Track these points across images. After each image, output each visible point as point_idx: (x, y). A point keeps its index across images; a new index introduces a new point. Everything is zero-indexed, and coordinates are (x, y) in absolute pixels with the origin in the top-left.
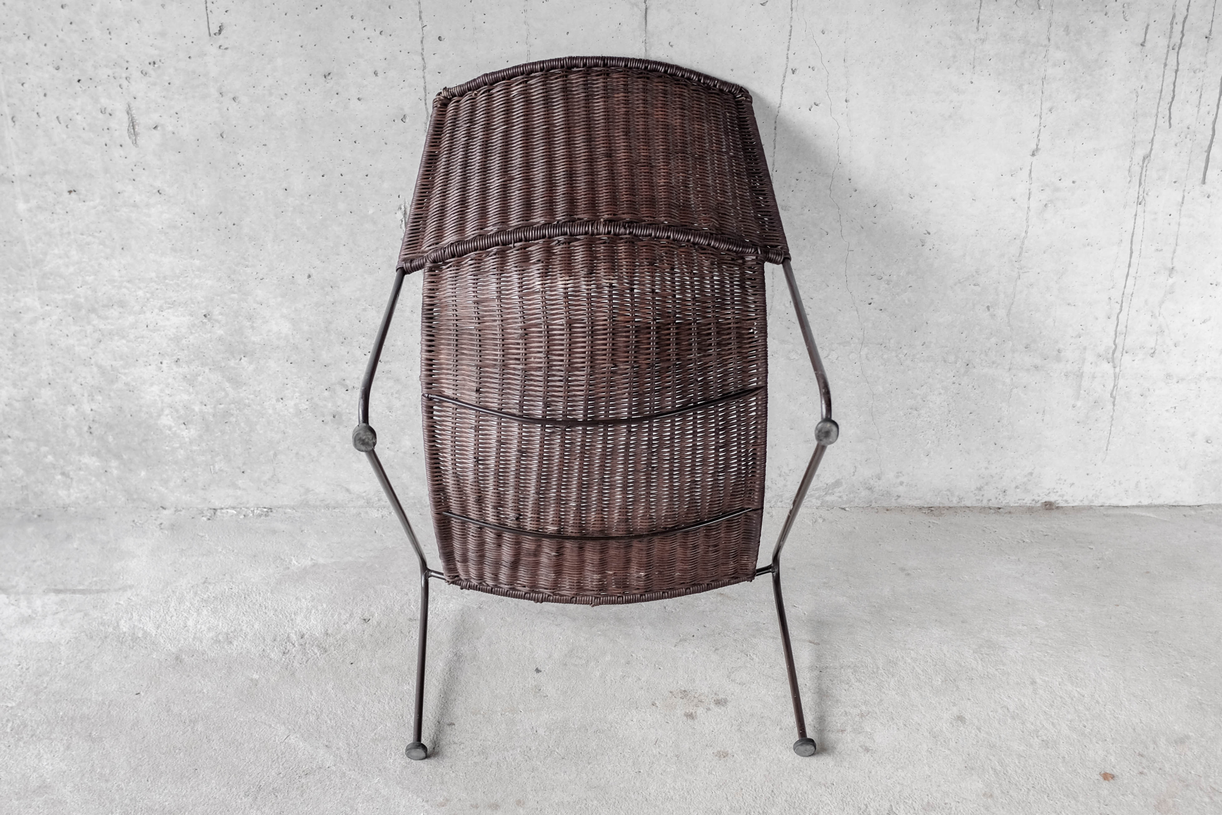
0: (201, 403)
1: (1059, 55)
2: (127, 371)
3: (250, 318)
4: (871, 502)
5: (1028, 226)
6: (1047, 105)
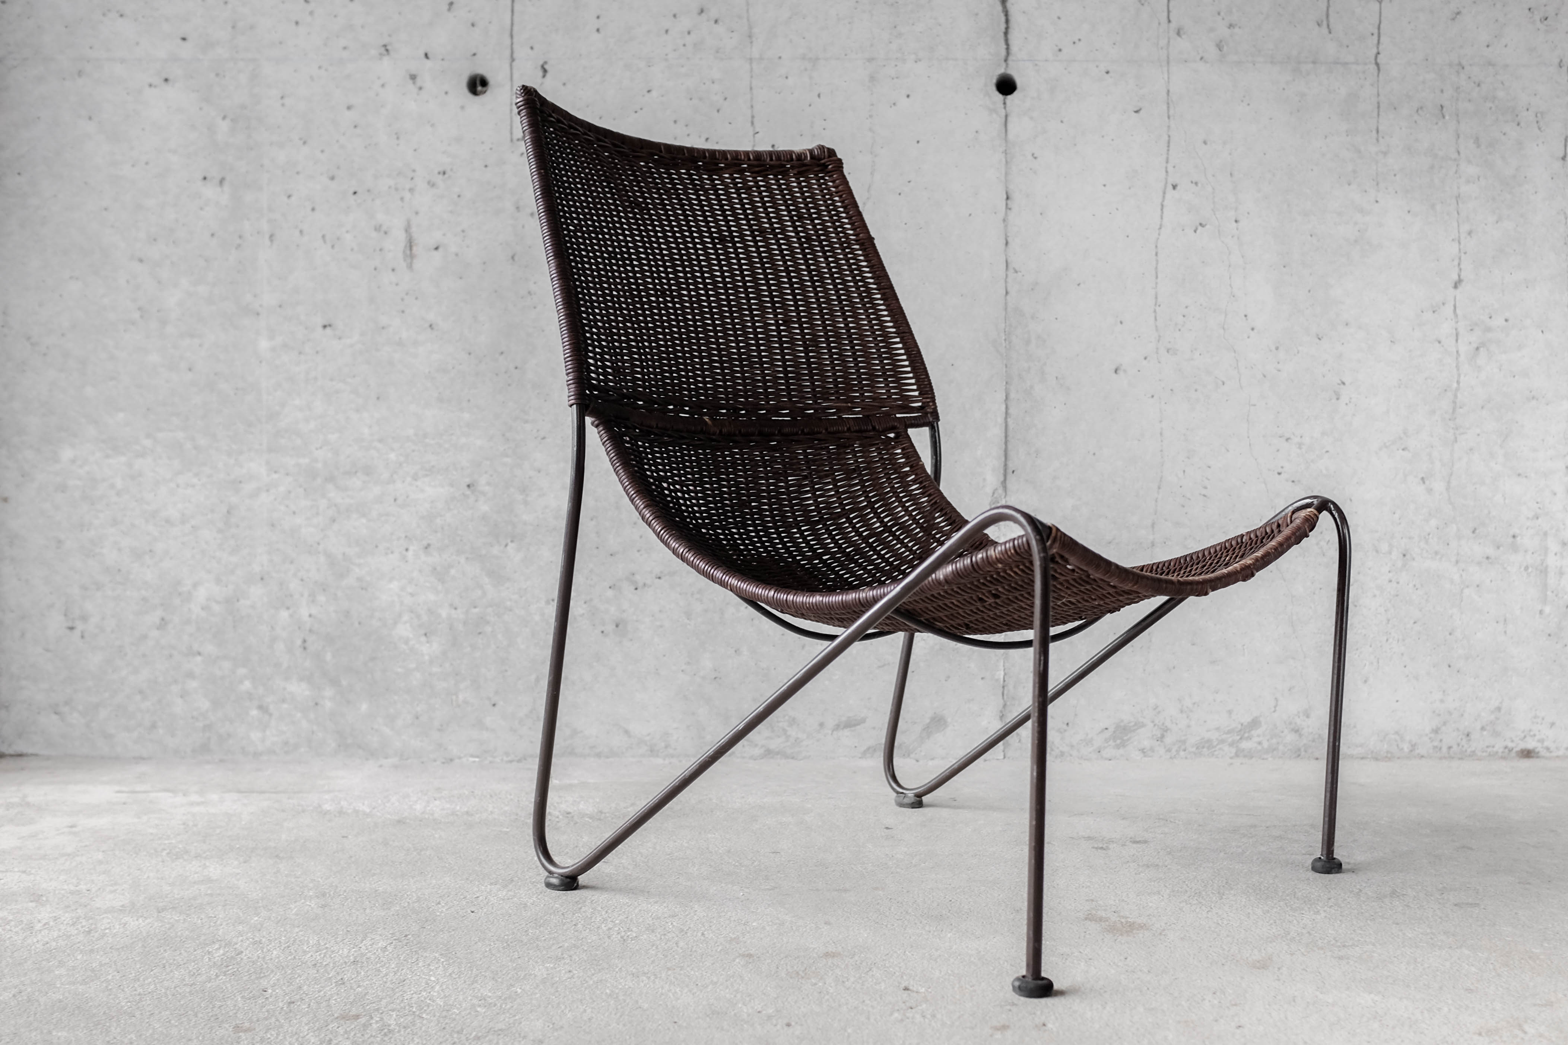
0: (451, 605)
1: (1472, 170)
2: (362, 561)
3: (524, 490)
5: (1459, 375)
6: (1465, 228)
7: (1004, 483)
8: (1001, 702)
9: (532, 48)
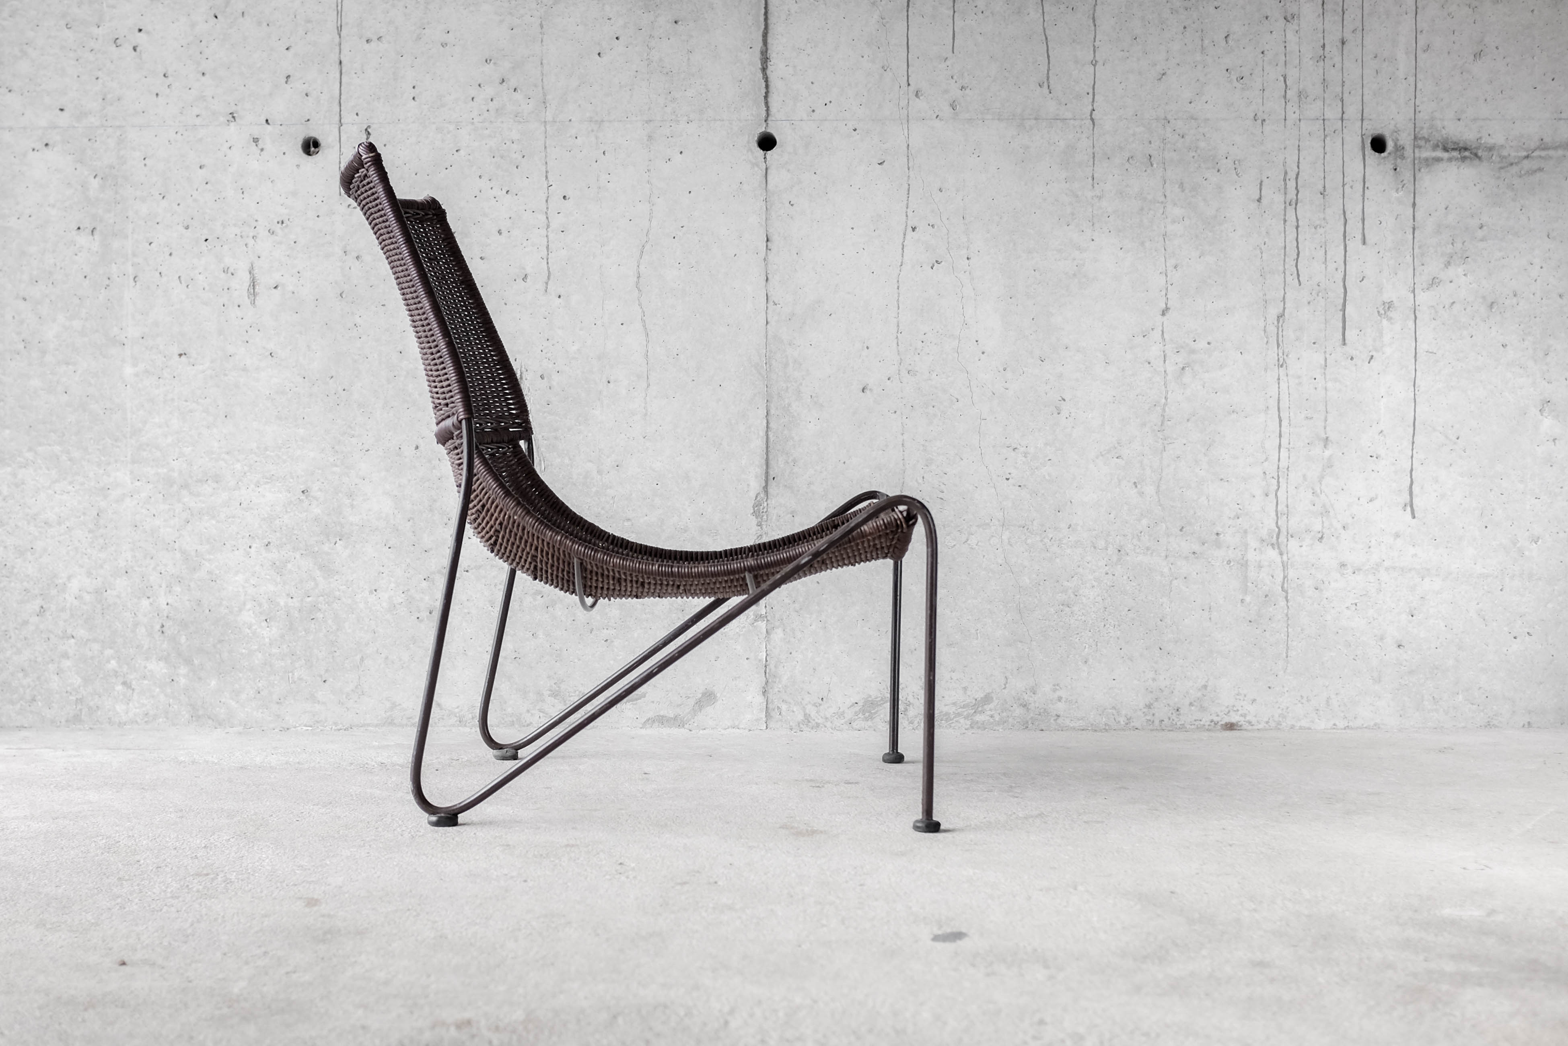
0: (288, 595)
1: (1177, 212)
2: (212, 557)
3: (350, 495)
4: (1027, 722)
5: (1167, 392)
6: (1171, 262)
7: (766, 488)
8: (764, 680)
9: (357, 114)
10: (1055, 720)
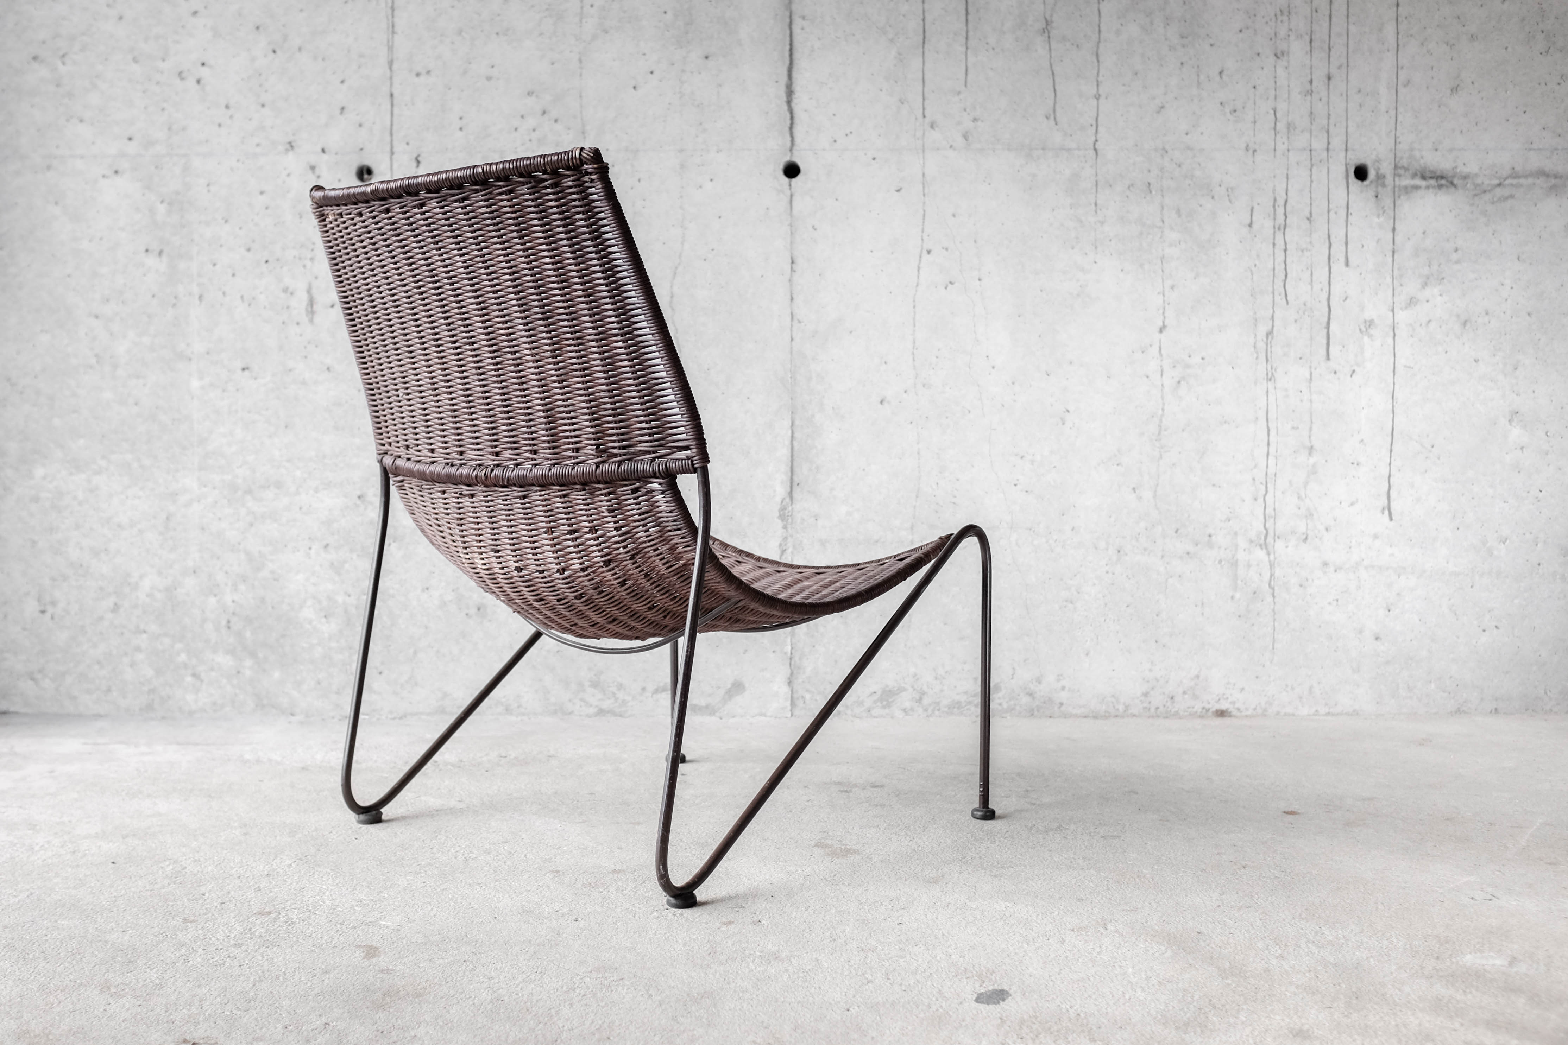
0: (346, 593)
1: (1174, 236)
2: (274, 558)
4: (1033, 710)
5: (1164, 404)
6: (1169, 283)
7: (791, 494)
8: (789, 671)
9: (408, 144)
10: (1059, 708)
